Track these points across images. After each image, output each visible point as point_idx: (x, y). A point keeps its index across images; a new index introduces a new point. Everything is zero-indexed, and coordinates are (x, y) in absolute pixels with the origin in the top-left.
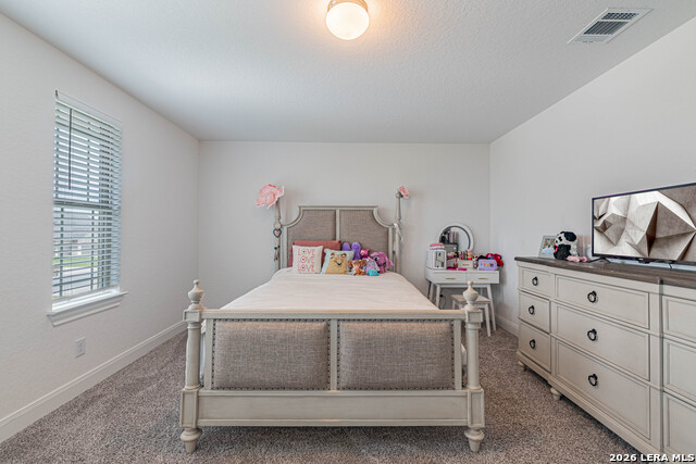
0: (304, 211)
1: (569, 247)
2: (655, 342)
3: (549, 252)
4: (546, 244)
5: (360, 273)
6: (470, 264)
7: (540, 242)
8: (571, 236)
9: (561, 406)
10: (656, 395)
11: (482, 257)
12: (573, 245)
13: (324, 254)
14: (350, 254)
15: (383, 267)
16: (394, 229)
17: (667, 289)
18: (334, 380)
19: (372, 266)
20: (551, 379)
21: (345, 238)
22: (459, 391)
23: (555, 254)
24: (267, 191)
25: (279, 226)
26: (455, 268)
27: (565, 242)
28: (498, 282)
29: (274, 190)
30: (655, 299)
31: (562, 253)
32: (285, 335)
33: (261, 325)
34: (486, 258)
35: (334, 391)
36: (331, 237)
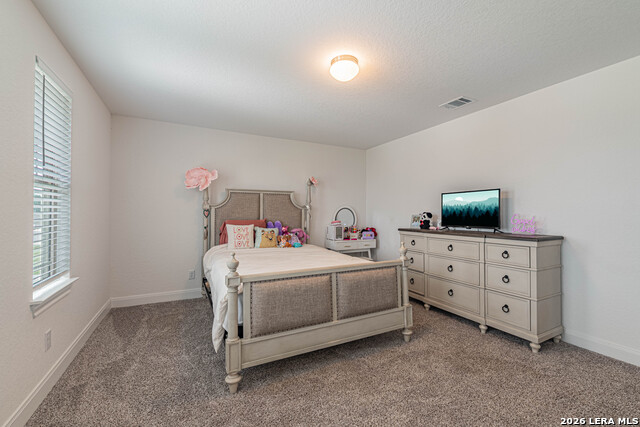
0: (233, 194)
1: (429, 222)
2: (482, 265)
3: (417, 225)
4: (415, 219)
5: (289, 246)
6: (356, 235)
7: (410, 219)
8: (430, 215)
9: (432, 313)
10: (482, 291)
11: (364, 230)
12: (431, 220)
13: (255, 232)
14: (276, 230)
15: (304, 240)
16: (306, 210)
17: (488, 240)
18: (335, 314)
19: (295, 240)
20: (424, 299)
21: (269, 217)
22: (401, 308)
23: (421, 226)
24: (196, 174)
25: (208, 207)
26: (347, 238)
27: (427, 218)
28: (375, 246)
29: (205, 173)
30: (482, 245)
31: (425, 226)
32: (307, 287)
33: (289, 282)
34: (366, 230)
35: (335, 322)
36: (256, 217)
